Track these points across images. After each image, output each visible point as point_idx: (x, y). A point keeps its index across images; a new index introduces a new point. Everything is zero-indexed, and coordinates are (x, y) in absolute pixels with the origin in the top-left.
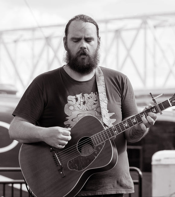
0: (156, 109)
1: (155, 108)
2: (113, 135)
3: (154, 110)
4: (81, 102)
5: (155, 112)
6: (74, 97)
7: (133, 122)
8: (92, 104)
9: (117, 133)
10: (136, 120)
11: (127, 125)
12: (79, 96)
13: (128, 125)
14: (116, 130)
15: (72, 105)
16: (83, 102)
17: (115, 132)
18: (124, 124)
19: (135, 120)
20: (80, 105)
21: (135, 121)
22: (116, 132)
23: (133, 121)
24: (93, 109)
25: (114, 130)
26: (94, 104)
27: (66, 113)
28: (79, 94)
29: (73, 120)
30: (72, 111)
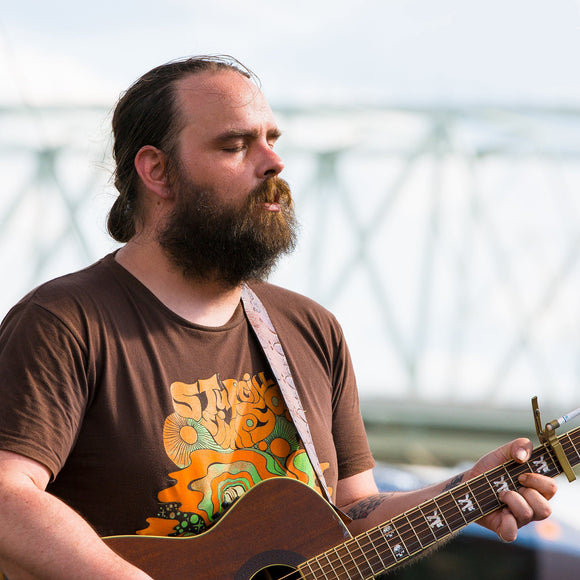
0: (549, 462)
1: (546, 456)
2: (390, 560)
3: (540, 465)
4: (218, 410)
5: (545, 470)
6: (192, 389)
7: (464, 509)
8: (250, 423)
9: (405, 554)
10: (473, 501)
11: (439, 523)
12: (209, 385)
13: (443, 522)
14: (397, 541)
15: (190, 422)
16: (224, 410)
17: (396, 549)
18: (430, 518)
19: (470, 503)
20: (216, 422)
21: (470, 506)
22: (397, 547)
23: (461, 507)
24: (256, 446)
25: (393, 543)
26: (260, 424)
27: (169, 454)
28: (208, 377)
29: (194, 486)
30: (191, 449)
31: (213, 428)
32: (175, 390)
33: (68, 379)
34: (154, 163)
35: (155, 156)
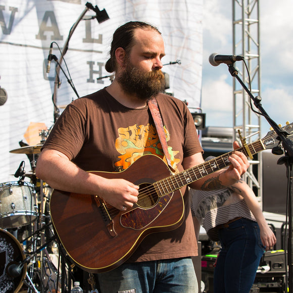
2: (185, 183)
4: (136, 135)
6: (126, 129)
8: (150, 138)
12: (133, 128)
13: (205, 171)
15: (125, 140)
16: (139, 135)
20: (135, 140)
21: (215, 166)
22: (188, 179)
23: (212, 166)
24: (152, 146)
25: (187, 177)
26: (153, 139)
27: (117, 150)
28: (133, 125)
29: (127, 160)
30: (125, 148)
31: (134, 141)
32: (120, 130)
33: (78, 128)
34: (121, 54)
35: (122, 52)
